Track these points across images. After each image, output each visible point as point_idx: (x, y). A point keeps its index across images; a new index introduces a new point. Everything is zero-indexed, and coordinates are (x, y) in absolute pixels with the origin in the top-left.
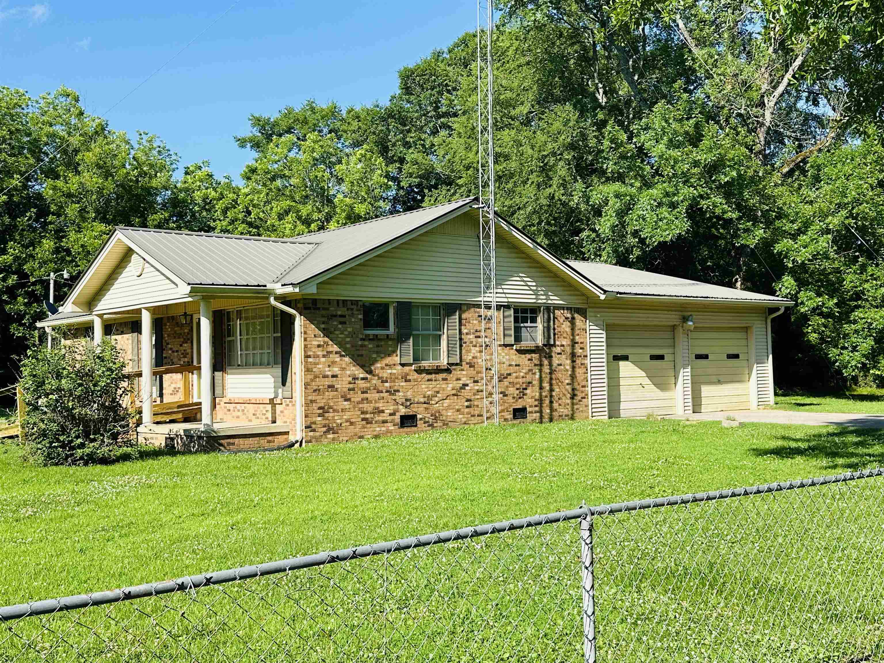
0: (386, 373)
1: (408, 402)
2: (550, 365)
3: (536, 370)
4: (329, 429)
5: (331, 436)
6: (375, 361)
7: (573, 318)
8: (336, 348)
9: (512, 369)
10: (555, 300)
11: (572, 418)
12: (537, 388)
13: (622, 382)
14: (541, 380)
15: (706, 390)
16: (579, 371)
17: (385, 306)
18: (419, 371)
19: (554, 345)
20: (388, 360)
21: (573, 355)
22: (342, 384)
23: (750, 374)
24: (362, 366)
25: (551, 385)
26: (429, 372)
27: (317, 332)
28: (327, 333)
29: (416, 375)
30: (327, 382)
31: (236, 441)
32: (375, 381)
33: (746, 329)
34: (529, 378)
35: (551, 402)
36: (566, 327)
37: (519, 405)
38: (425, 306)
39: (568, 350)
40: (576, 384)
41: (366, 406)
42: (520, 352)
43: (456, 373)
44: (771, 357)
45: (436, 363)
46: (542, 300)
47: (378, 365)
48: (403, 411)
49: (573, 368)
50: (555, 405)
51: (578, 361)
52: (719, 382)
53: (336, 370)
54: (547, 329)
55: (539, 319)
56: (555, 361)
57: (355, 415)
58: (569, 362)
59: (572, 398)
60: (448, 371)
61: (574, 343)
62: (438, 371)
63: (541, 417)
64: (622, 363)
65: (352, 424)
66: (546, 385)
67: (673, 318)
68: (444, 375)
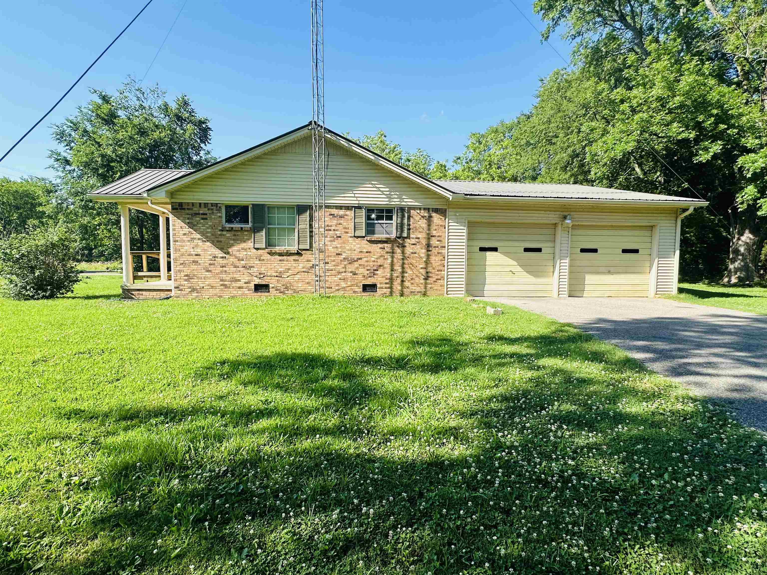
0: (242, 254)
1: (262, 275)
2: (403, 252)
3: (388, 256)
4: (193, 290)
5: (195, 294)
6: (232, 245)
7: (430, 217)
8: (199, 236)
9: (362, 255)
10: (408, 202)
11: (425, 294)
12: (388, 270)
13: (488, 269)
14: (392, 264)
15: (590, 279)
16: (435, 260)
17: (245, 208)
18: (271, 254)
19: (408, 237)
20: (243, 245)
21: (428, 246)
22: (205, 260)
23: (651, 267)
24: (221, 249)
25: (403, 268)
26: (281, 254)
27: (183, 224)
28: (191, 225)
29: (269, 257)
30: (191, 259)
31: (144, 293)
32: (232, 259)
33: (651, 228)
34: (380, 262)
35: (403, 281)
36: (423, 223)
37: (369, 281)
38: (280, 208)
39: (424, 242)
40: (430, 269)
41: (224, 276)
42: (371, 242)
43: (307, 255)
44: (678, 253)
45: (288, 248)
46: (396, 202)
47: (235, 248)
48: (257, 281)
49: (428, 256)
50: (407, 284)
51: (435, 251)
52: (609, 272)
53: (199, 251)
54: (401, 227)
55: (394, 217)
56: (409, 250)
57: (216, 282)
58: (424, 251)
59: (426, 279)
60: (298, 254)
61: (429, 237)
62: (289, 254)
63: (391, 293)
64: (488, 254)
65: (212, 287)
66: (398, 268)
67: (553, 218)
68: (296, 257)
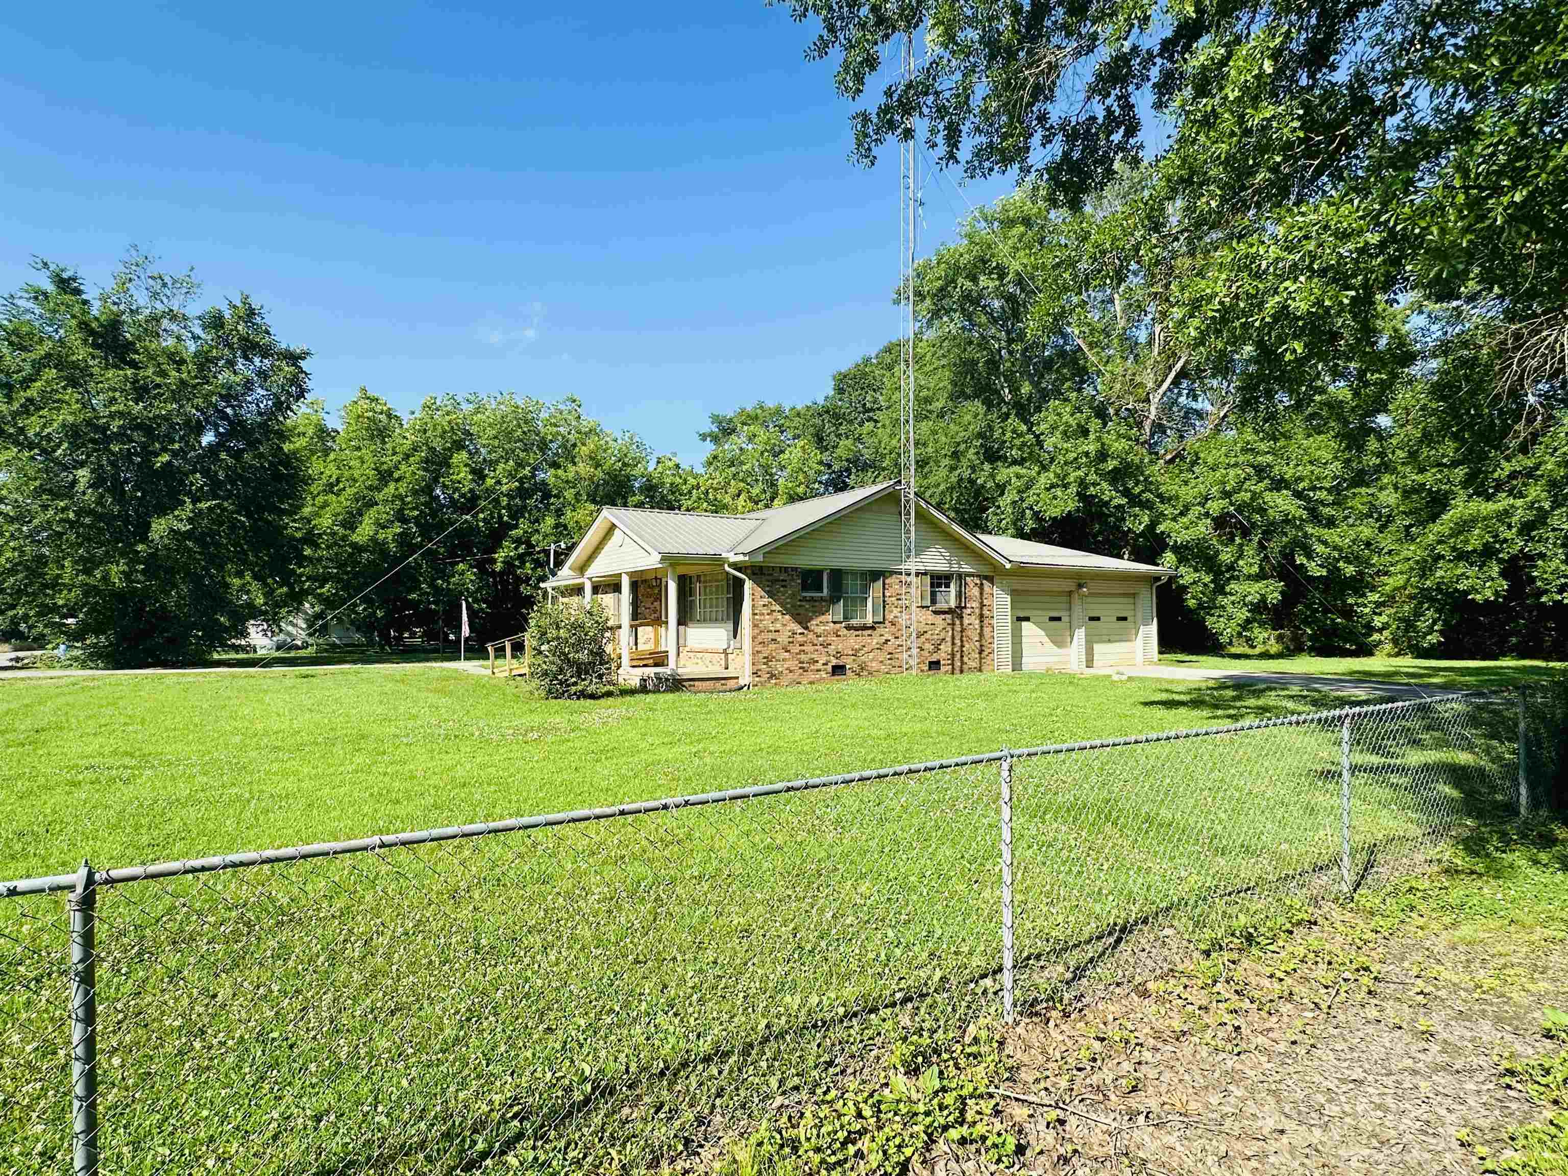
0: (819, 630)
1: (838, 655)
2: (962, 624)
3: (949, 629)
4: (772, 676)
5: (773, 681)
6: (811, 619)
7: (982, 584)
8: (778, 608)
9: (927, 628)
10: (966, 568)
11: (980, 670)
12: (949, 644)
13: (1024, 640)
14: (953, 638)
15: (1097, 648)
16: (987, 630)
17: (819, 573)
18: (848, 628)
19: (965, 607)
20: (822, 618)
21: (981, 616)
22: (783, 638)
23: (1137, 634)
24: (800, 623)
25: (962, 641)
26: (856, 629)
27: (763, 593)
28: (771, 594)
29: (845, 632)
30: (771, 636)
31: (696, 683)
32: (811, 636)
33: (1134, 595)
34: (942, 635)
35: (962, 656)
36: (976, 592)
37: (934, 658)
38: (854, 573)
39: (977, 611)
40: (984, 642)
41: (803, 657)
42: (936, 612)
43: (881, 630)
44: (1155, 620)
45: (863, 621)
46: (955, 568)
47: (814, 622)
48: (834, 662)
49: (982, 627)
50: (965, 659)
51: (986, 621)
52: (1109, 641)
53: (778, 626)
54: (959, 595)
55: (952, 585)
56: (966, 621)
57: (793, 664)
58: (977, 621)
59: (980, 653)
60: (873, 628)
61: (982, 605)
62: (864, 628)
63: (953, 668)
64: (1024, 624)
65: (791, 671)
66: (958, 642)
67: (1069, 585)
68: (869, 632)
